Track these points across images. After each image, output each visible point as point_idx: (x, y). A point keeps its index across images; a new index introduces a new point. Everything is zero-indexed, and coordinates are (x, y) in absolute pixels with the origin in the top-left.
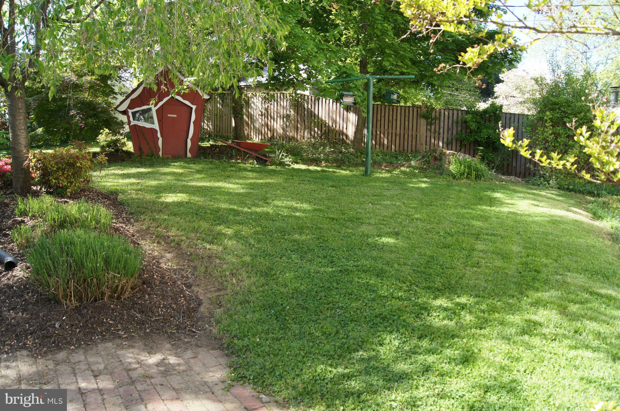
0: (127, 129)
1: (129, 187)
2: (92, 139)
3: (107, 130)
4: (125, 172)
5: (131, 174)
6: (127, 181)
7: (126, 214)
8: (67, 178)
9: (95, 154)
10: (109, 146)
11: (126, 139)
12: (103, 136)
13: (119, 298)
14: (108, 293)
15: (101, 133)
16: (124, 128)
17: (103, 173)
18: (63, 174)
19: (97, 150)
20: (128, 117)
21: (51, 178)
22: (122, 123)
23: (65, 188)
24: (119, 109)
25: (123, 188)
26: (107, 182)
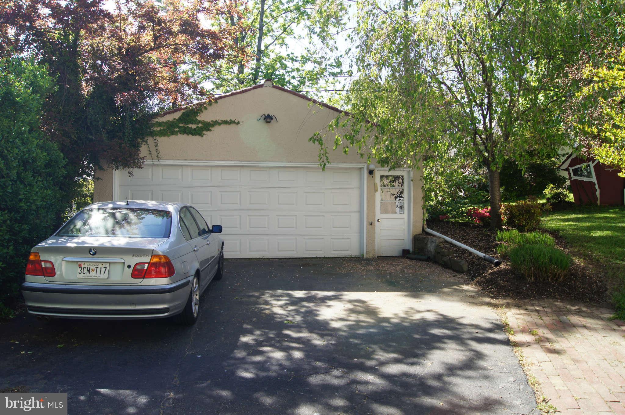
0: (568, 183)
1: (568, 227)
2: (539, 193)
3: (552, 185)
4: (566, 217)
5: (571, 219)
6: (566, 223)
7: (564, 243)
8: (525, 220)
9: (543, 205)
10: (553, 197)
11: (568, 191)
12: (549, 190)
13: (557, 280)
14: (551, 276)
15: (547, 188)
16: (566, 182)
17: (548, 218)
18: (523, 217)
19: (544, 201)
20: (569, 174)
21: (515, 220)
22: (564, 178)
23: (525, 226)
24: (562, 168)
25: (564, 228)
26: (552, 224)
